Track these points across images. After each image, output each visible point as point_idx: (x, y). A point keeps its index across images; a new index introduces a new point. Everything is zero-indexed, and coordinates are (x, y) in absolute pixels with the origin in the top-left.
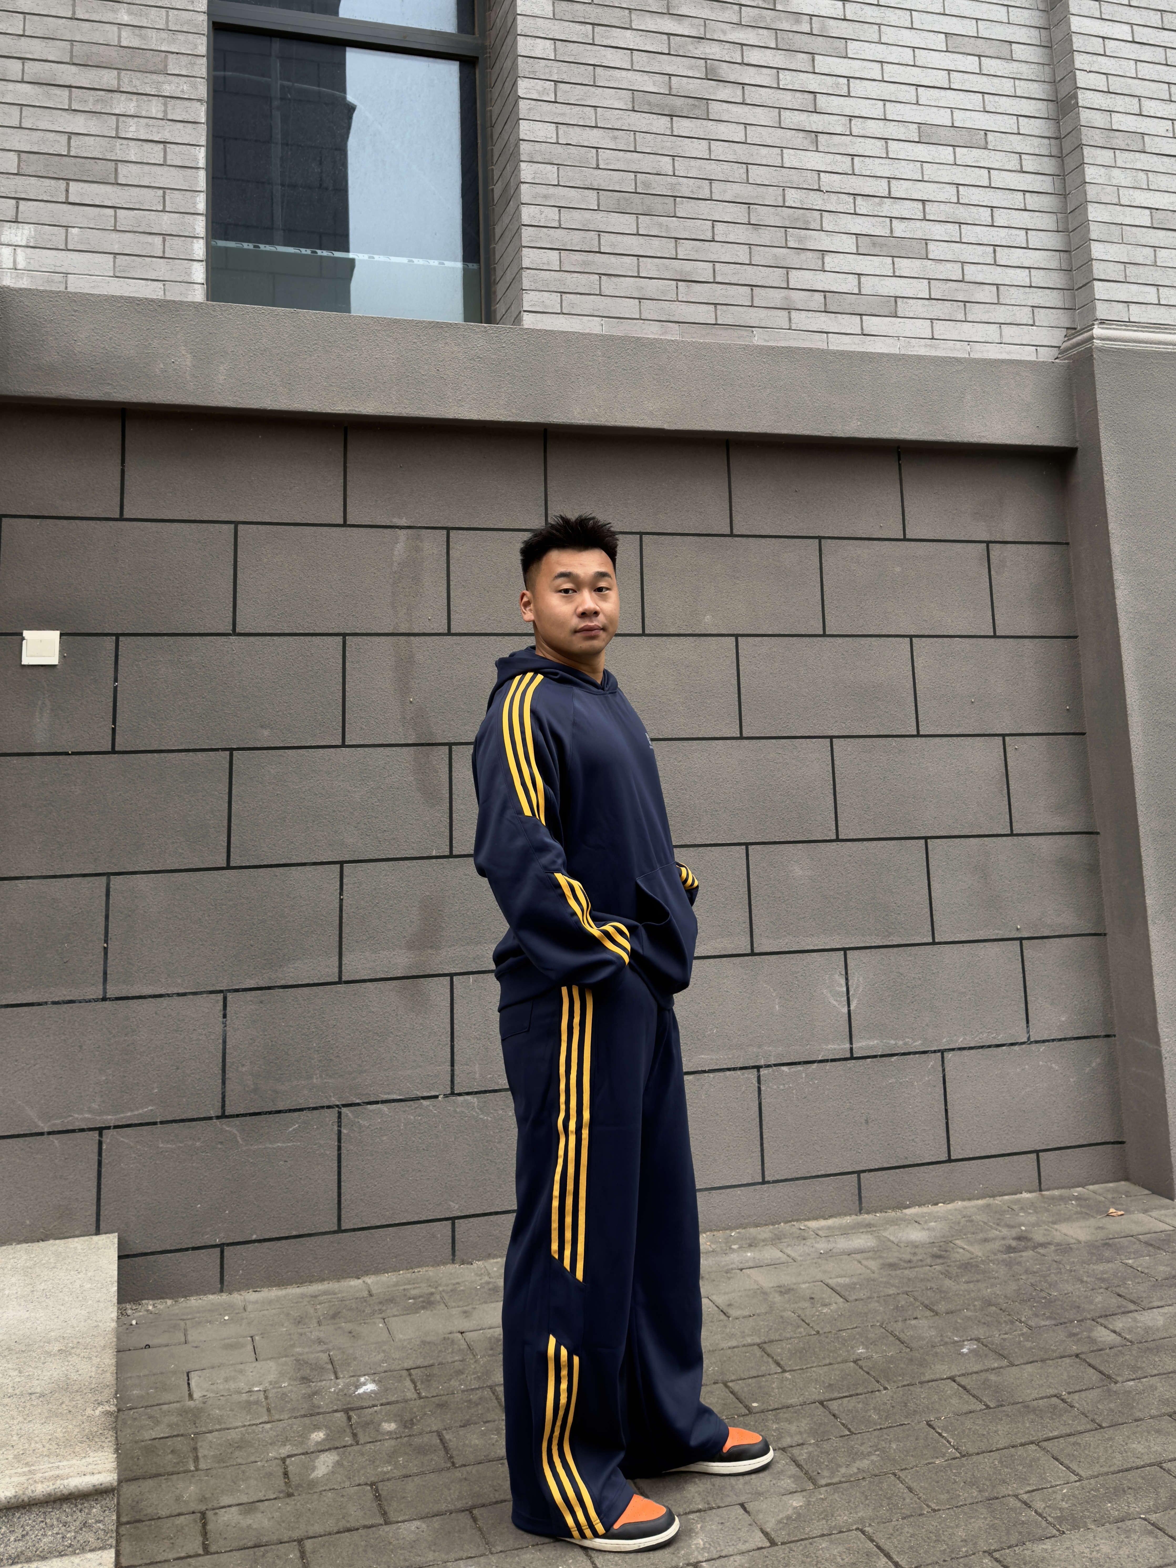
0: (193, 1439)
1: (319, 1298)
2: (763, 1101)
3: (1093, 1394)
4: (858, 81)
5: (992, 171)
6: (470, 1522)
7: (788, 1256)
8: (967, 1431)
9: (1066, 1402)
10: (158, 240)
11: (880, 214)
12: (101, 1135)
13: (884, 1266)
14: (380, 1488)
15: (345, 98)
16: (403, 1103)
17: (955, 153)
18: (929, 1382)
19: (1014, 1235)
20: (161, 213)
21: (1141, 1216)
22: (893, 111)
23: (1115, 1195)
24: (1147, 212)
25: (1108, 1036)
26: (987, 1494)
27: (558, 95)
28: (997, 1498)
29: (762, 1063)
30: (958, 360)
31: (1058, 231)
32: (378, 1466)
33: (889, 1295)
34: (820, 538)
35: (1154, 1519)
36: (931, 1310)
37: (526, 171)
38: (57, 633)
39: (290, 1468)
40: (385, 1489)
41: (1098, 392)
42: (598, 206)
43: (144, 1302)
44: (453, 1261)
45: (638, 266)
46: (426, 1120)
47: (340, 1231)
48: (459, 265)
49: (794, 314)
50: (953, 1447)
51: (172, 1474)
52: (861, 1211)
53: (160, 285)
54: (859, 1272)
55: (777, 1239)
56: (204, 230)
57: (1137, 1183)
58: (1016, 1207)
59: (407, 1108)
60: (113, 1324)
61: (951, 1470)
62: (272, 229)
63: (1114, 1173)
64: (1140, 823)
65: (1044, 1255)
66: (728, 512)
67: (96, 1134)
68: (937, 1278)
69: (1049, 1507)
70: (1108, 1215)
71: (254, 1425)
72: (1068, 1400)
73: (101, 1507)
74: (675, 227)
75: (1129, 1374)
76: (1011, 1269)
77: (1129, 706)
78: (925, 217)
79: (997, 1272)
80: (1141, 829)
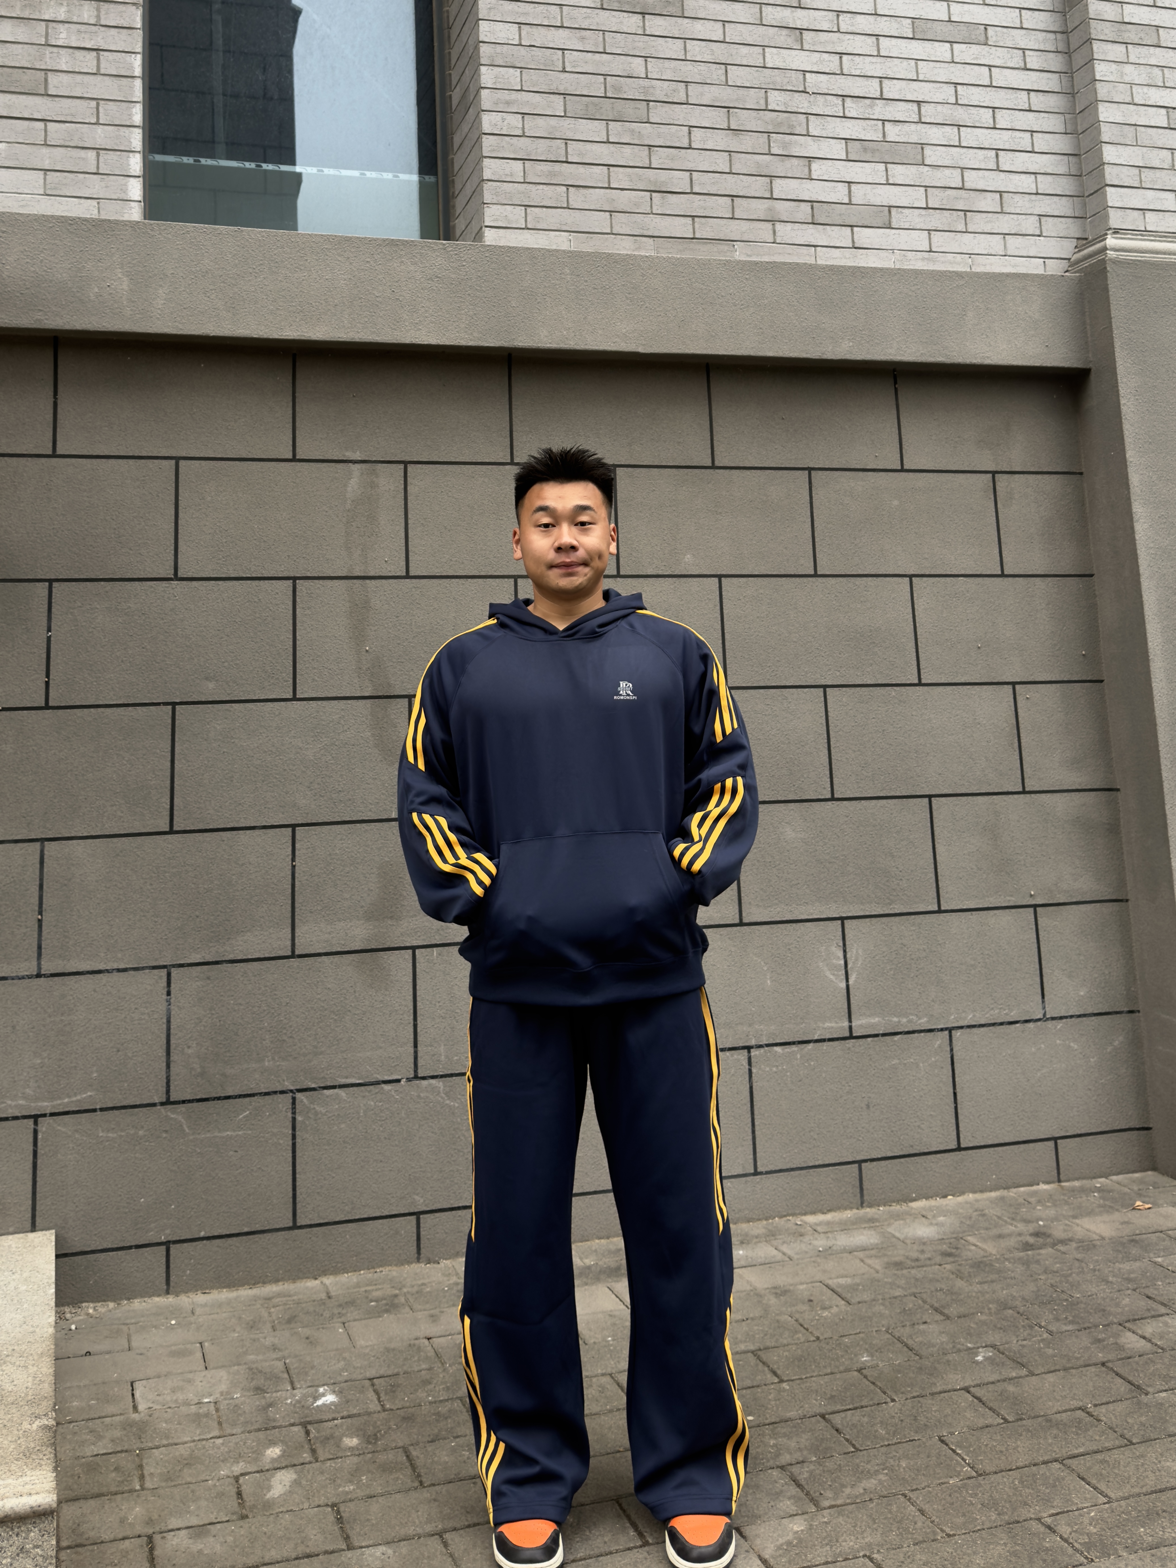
0: (138, 1455)
1: (274, 1300)
2: (755, 1084)
3: (1120, 1407)
5: (993, 69)
6: (440, 1547)
7: (784, 1254)
8: (983, 1448)
9: (1092, 1416)
10: (92, 154)
11: (872, 117)
12: (36, 1123)
13: (888, 1265)
14: (342, 1509)
16: (362, 1088)
17: (952, 50)
18: (940, 1393)
19: (1031, 1231)
20: (94, 126)
21: (1170, 1210)
22: (884, 5)
23: (1141, 1187)
24: (1164, 111)
25: (1131, 1012)
26: (1007, 1517)
28: (1018, 1522)
29: (753, 1042)
30: (959, 275)
31: (1066, 133)
32: (340, 1486)
33: (895, 1298)
34: (810, 470)
36: (942, 1313)
37: (487, 76)
39: (244, 1488)
40: (346, 1510)
41: (1113, 307)
42: (565, 112)
43: (84, 1305)
44: (418, 1260)
45: (609, 176)
46: (387, 1106)
47: (295, 1227)
48: (415, 178)
49: (779, 226)
50: (969, 1465)
51: (116, 1494)
52: (862, 1205)
53: (94, 202)
54: (862, 1271)
55: (771, 1235)
56: (141, 143)
57: (1164, 1173)
58: (1033, 1200)
59: (367, 1094)
60: (51, 1330)
61: (967, 1491)
62: (213, 142)
63: (1140, 1162)
64: (1164, 778)
65: (1064, 1253)
66: (709, 441)
67: (31, 1122)
68: (948, 1279)
69: (1076, 1531)
70: (1134, 1209)
71: (204, 1440)
72: (1095, 1414)
73: (40, 1531)
74: (648, 133)
75: (1161, 1385)
76: (1028, 1267)
77: (1151, 651)
78: (920, 118)
79: (1013, 1272)
80: (1166, 785)
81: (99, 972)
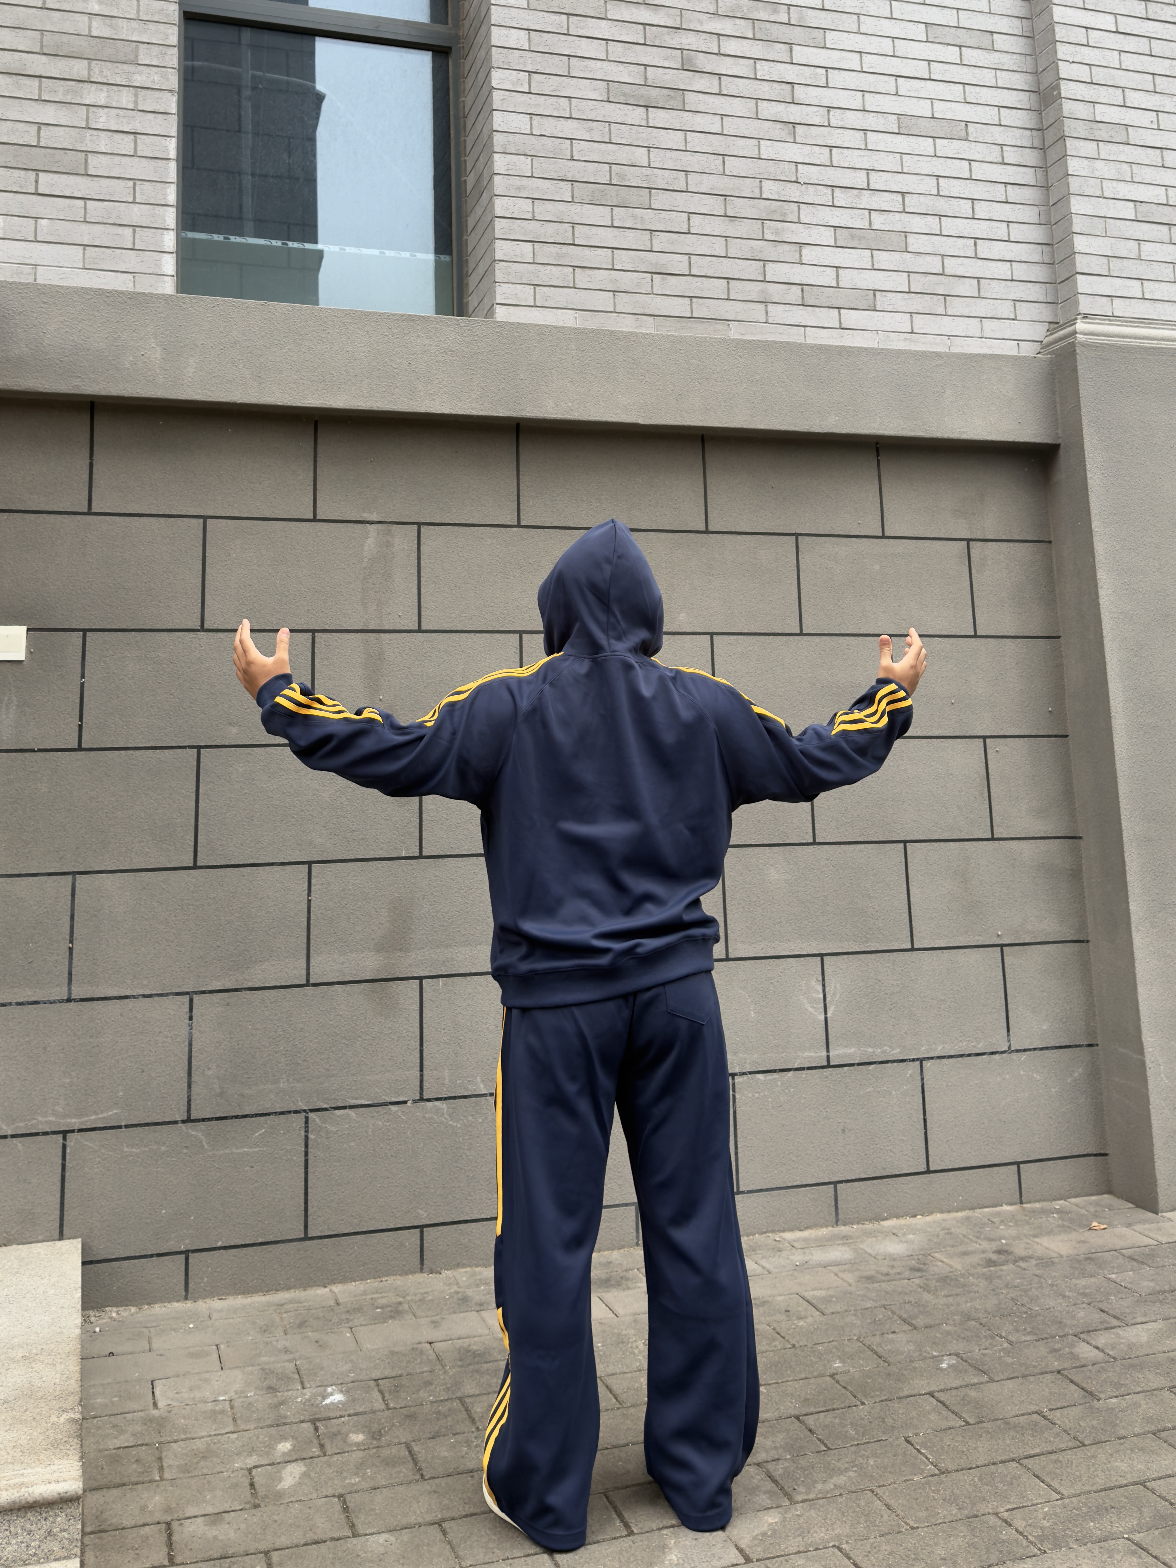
0: (157, 1448)
1: (285, 1306)
3: (1075, 1411)
4: (836, 72)
5: (972, 163)
6: (439, 1535)
7: (763, 1268)
8: (946, 1448)
9: (1048, 1419)
10: (128, 231)
11: (859, 206)
12: (65, 1139)
13: (861, 1279)
14: (348, 1500)
15: (314, 87)
16: (371, 1109)
17: (935, 145)
18: (907, 1397)
19: (994, 1249)
20: (131, 205)
21: (1124, 1230)
22: (871, 102)
23: (1098, 1209)
24: (1131, 204)
25: (1090, 1045)
26: (966, 1512)
27: (532, 85)
28: (977, 1516)
29: (737, 1070)
30: (939, 355)
31: (1040, 224)
32: (346, 1478)
33: (867, 1309)
34: (797, 535)
35: (1138, 1539)
36: (909, 1324)
37: (500, 163)
38: (24, 629)
39: (256, 1479)
40: (352, 1501)
41: (1081, 388)
42: (573, 198)
43: (107, 1309)
44: (421, 1270)
45: (613, 258)
46: (394, 1126)
47: (306, 1238)
48: (431, 257)
49: (771, 307)
50: (932, 1463)
51: (137, 1484)
52: (837, 1223)
53: (130, 276)
54: (834, 1285)
56: (175, 222)
57: (1120, 1196)
58: (996, 1220)
59: (375, 1114)
60: (78, 1331)
61: (930, 1487)
62: (241, 218)
63: (1097, 1185)
64: (1123, 827)
65: (1025, 1269)
66: (703, 508)
67: (60, 1137)
68: (915, 1292)
69: (1030, 1525)
70: (1090, 1229)
71: (219, 1434)
72: (1050, 1417)
73: (66, 1515)
74: (650, 219)
75: (1112, 1391)
76: (991, 1282)
77: (1112, 708)
78: (904, 209)
79: (977, 1286)
80: (1125, 834)
81: (126, 997)
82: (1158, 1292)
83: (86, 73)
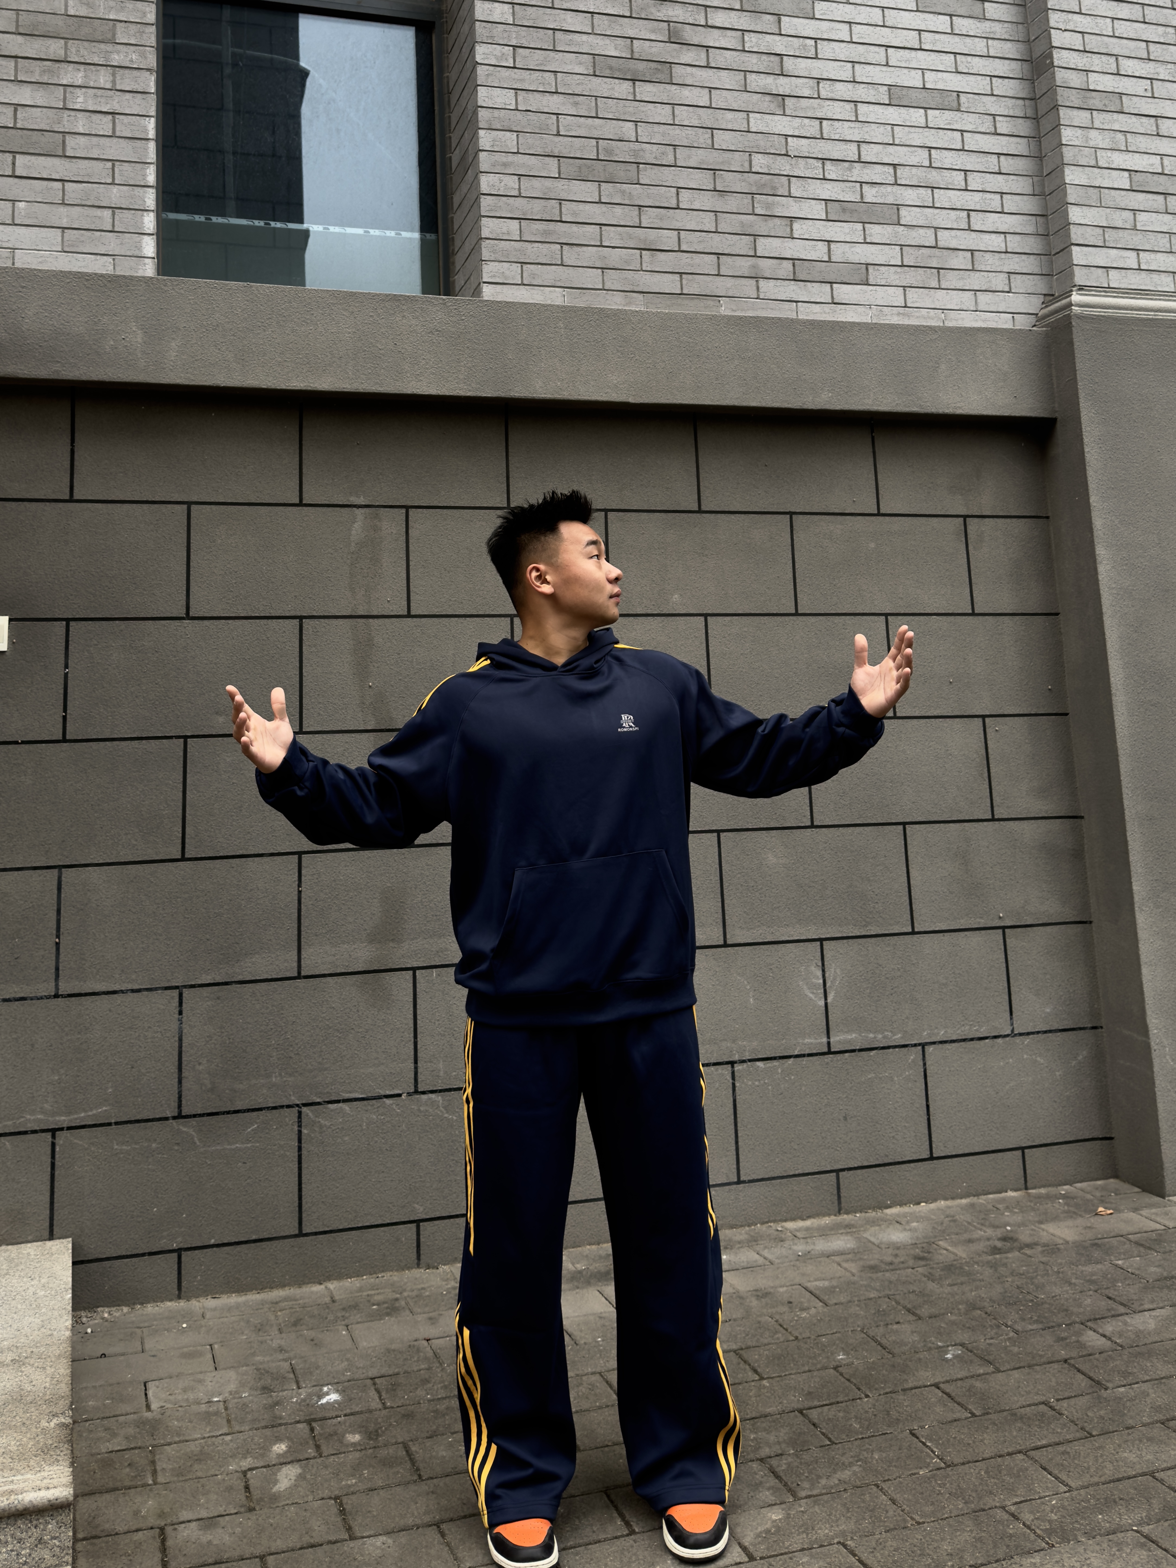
0: (150, 1451)
1: (280, 1304)
2: (738, 1097)
3: (1082, 1401)
4: (826, 43)
5: (965, 134)
6: (438, 1537)
7: (765, 1258)
8: (951, 1440)
9: (1055, 1410)
10: (107, 213)
11: (850, 179)
12: (54, 1137)
13: (864, 1269)
14: (344, 1501)
15: (298, 65)
16: (365, 1102)
17: (926, 115)
18: (912, 1389)
19: (999, 1236)
20: (110, 186)
21: (1131, 1215)
22: (862, 73)
23: (1104, 1193)
24: (1126, 174)
25: (1094, 1028)
26: (973, 1506)
27: (517, 60)
28: (984, 1510)
29: (736, 1058)
30: (932, 329)
31: (1034, 195)
32: (342, 1480)
33: (870, 1299)
34: (791, 514)
35: (1146, 1531)
36: (914, 1314)
37: (485, 139)
38: (6, 618)
39: (251, 1482)
40: (349, 1503)
41: (1077, 361)
42: (559, 174)
43: (99, 1309)
44: (418, 1266)
45: (601, 235)
46: (389, 1119)
47: (301, 1234)
48: (416, 235)
49: (762, 283)
50: (938, 1457)
51: (130, 1488)
52: (839, 1212)
53: (110, 259)
54: (838, 1275)
55: (753, 1241)
56: (154, 203)
57: (1126, 1180)
58: (1001, 1206)
59: (369, 1108)
60: (68, 1333)
61: (936, 1481)
62: (224, 201)
63: (1102, 1170)
64: (1125, 806)
65: (1030, 1257)
66: (695, 487)
67: (49, 1136)
68: (920, 1281)
69: (1037, 1519)
70: (1097, 1214)
71: (213, 1436)
72: (1057, 1408)
73: (57, 1523)
74: (638, 193)
75: (1120, 1380)
76: (996, 1270)
77: (1113, 686)
78: (896, 180)
79: (981, 1274)
80: (1127, 813)
81: (114, 992)
82: (1166, 1278)
83: (62, 52)
